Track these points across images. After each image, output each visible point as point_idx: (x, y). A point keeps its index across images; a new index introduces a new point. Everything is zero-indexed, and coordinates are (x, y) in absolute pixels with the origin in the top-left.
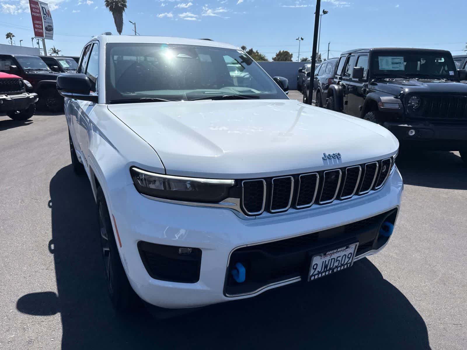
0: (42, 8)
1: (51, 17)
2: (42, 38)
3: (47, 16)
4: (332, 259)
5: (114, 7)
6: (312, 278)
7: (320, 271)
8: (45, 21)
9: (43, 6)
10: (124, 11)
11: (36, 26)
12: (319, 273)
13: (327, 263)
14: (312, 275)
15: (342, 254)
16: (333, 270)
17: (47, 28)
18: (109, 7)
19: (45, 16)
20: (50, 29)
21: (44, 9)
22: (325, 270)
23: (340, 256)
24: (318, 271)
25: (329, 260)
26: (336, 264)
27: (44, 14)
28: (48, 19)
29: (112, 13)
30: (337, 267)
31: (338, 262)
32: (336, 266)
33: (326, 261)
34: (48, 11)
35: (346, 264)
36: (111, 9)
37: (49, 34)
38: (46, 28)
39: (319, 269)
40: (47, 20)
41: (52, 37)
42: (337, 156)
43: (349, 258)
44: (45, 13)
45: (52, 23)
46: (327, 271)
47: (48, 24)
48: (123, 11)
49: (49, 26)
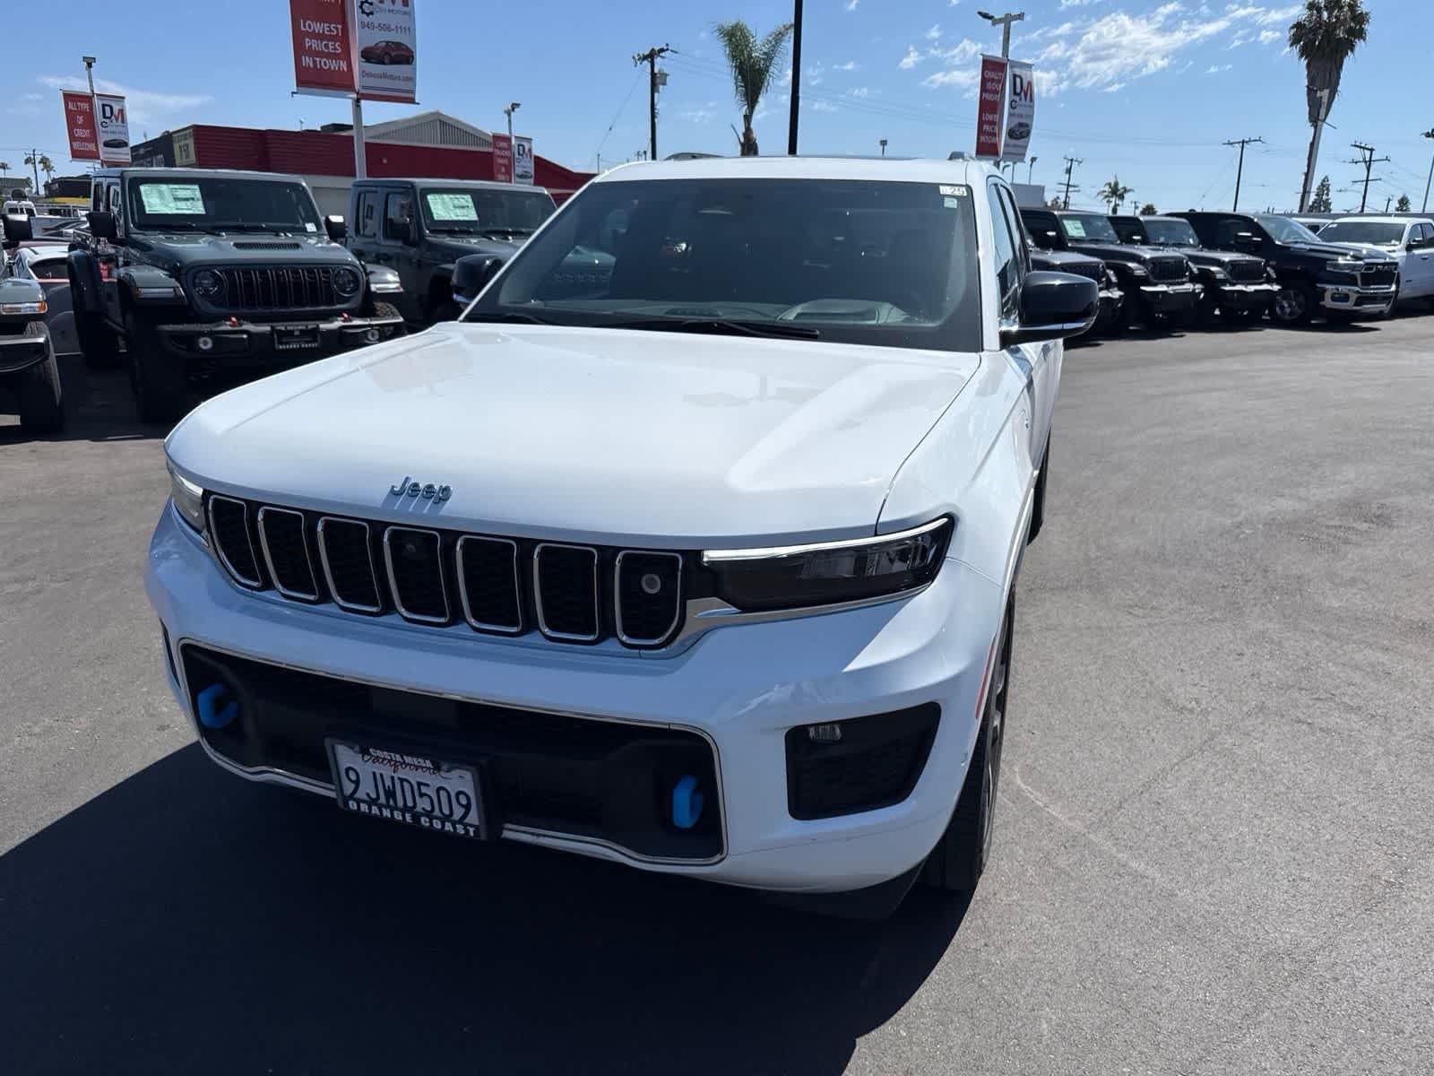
0: (1015, 76)
1: (1031, 100)
2: (995, 158)
3: (1020, 99)
4: (402, 780)
5: (1317, 43)
6: (353, 805)
7: (374, 796)
8: (1012, 111)
9: (1017, 71)
10: (1352, 51)
11: (986, 127)
12: (372, 802)
13: (388, 783)
14: (352, 796)
15: (434, 781)
16: (416, 817)
17: (1014, 131)
18: (1302, 43)
19: (1017, 98)
20: (1021, 132)
21: (1018, 80)
22: (391, 802)
23: (428, 785)
24: (368, 795)
25: (392, 778)
26: (423, 804)
27: (1015, 93)
28: (1025, 106)
29: (1306, 62)
30: (429, 814)
31: (426, 799)
32: (423, 809)
33: (381, 775)
34: (1030, 84)
35: (461, 821)
36: (1304, 52)
37: (1015, 146)
38: (1011, 134)
39: (367, 789)
40: (1016, 111)
41: (1024, 155)
42: (441, 495)
43: (467, 807)
44: (1018, 90)
45: (1031, 117)
46: (396, 808)
47: (1017, 121)
48: (1349, 52)
49: (1021, 125)
